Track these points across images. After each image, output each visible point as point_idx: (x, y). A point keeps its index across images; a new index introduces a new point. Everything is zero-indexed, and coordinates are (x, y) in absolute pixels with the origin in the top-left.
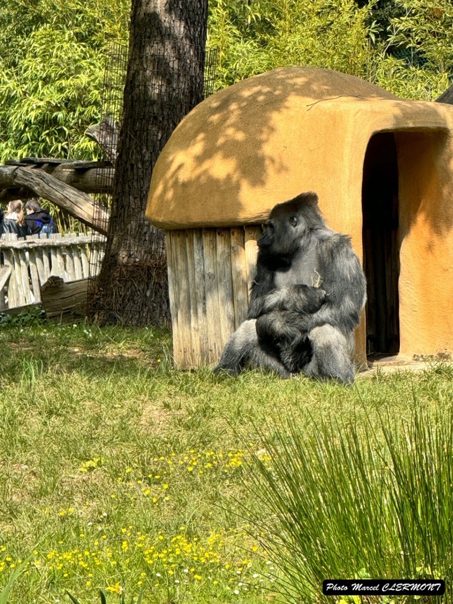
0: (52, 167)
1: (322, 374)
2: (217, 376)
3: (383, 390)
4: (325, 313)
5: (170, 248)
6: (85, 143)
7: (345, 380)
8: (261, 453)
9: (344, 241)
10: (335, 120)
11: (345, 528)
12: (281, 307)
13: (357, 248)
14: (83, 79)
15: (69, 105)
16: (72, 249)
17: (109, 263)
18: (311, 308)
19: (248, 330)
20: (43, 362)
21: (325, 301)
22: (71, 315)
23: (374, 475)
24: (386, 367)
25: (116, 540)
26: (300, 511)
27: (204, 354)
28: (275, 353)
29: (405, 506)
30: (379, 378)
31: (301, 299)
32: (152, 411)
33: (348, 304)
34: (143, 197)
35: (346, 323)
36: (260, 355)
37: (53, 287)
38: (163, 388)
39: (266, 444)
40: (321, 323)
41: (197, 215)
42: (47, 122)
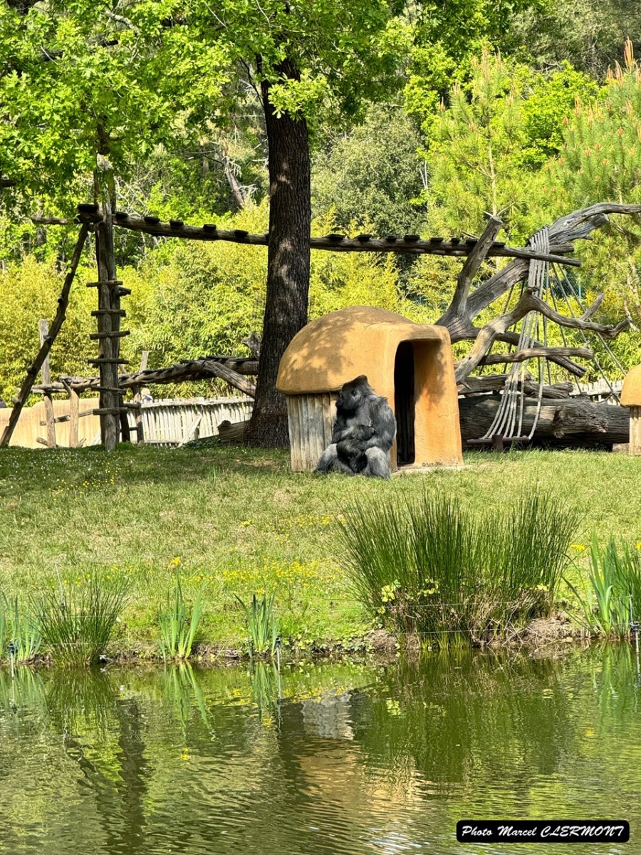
0: (224, 361)
1: (373, 474)
2: (315, 475)
3: (406, 482)
4: (374, 440)
5: (290, 405)
6: (241, 348)
7: (385, 477)
8: (340, 517)
9: (383, 400)
10: (380, 335)
11: (386, 558)
12: (350, 437)
13: (391, 404)
14: (240, 312)
15: (233, 326)
16: (234, 405)
17: (255, 413)
18: (367, 438)
19: (332, 450)
20: (220, 467)
21: (374, 434)
22: (235, 442)
23: (402, 530)
24: (408, 470)
25: (260, 565)
26: (361, 548)
27: (308, 463)
28: (347, 462)
29: (419, 545)
30: (404, 476)
31: (361, 433)
32: (280, 494)
33: (387, 435)
34: (275, 377)
35: (385, 446)
36: (338, 463)
37: (225, 426)
38: (286, 481)
39: (344, 512)
40: (372, 446)
41: (304, 387)
42: (221, 336)
